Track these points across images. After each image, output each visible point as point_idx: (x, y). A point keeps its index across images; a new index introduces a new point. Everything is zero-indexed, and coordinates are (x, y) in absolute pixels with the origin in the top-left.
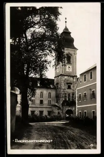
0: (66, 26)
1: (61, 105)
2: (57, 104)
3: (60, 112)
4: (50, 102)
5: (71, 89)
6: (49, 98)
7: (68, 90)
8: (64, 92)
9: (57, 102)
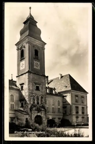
0: (30, 13)
1: (29, 110)
2: (22, 109)
3: (28, 119)
4: (13, 106)
5: (40, 90)
6: (11, 101)
7: (37, 91)
8: (32, 94)
9: (22, 107)
